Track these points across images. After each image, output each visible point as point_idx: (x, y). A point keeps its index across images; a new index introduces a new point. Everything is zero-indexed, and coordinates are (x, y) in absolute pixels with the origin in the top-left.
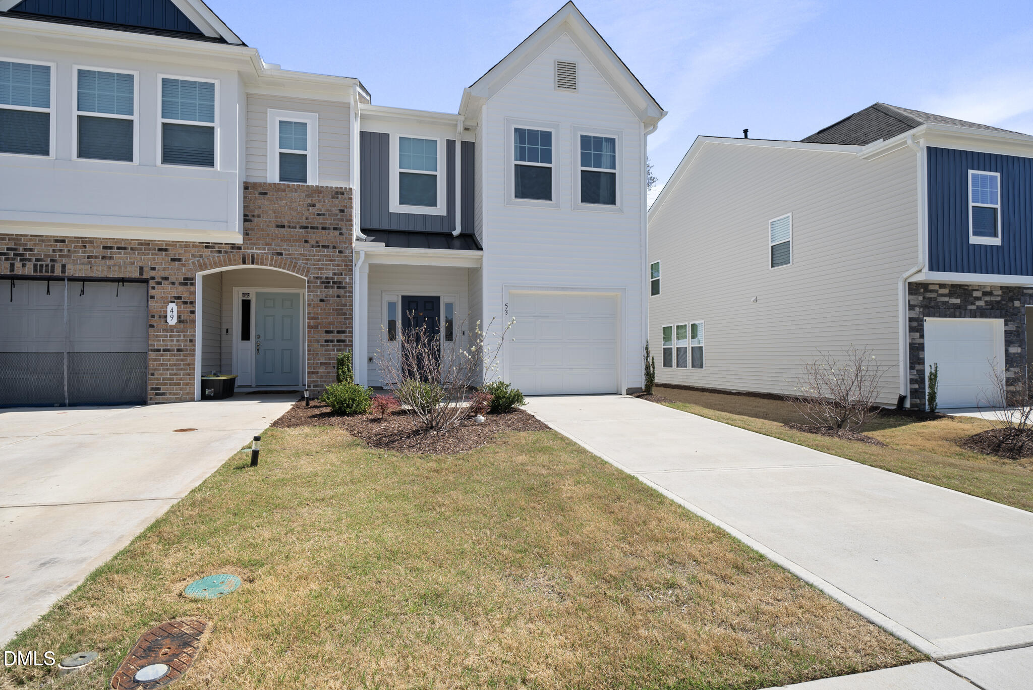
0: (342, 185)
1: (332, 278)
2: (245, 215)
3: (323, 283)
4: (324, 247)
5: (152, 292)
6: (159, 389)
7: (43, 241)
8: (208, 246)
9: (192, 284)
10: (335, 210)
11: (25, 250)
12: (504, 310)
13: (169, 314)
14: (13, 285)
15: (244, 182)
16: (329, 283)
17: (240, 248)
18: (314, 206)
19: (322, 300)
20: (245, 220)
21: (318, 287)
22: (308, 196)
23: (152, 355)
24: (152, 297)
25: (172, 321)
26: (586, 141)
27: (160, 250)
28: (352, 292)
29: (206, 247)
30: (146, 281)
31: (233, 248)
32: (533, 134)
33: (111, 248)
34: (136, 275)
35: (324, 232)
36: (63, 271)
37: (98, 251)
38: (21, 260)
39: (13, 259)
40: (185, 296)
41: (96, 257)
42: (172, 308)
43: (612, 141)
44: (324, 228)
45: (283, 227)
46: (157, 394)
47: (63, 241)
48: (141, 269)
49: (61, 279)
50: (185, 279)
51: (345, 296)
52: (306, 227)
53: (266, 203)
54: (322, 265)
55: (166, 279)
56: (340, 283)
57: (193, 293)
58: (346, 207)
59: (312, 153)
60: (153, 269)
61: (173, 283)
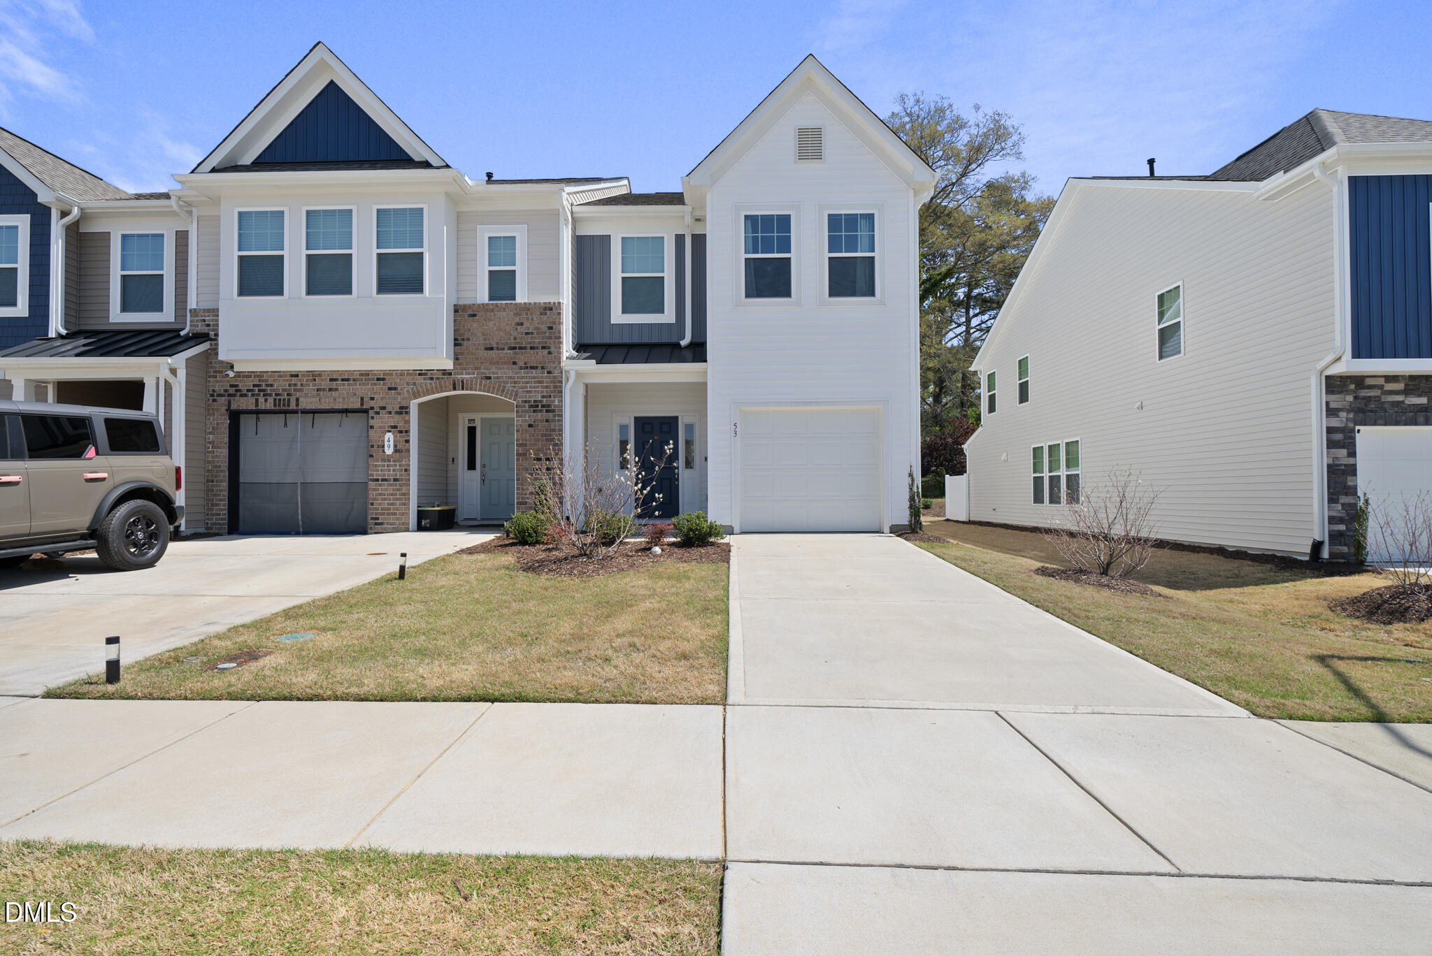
0: (551, 299)
1: (541, 401)
2: (456, 339)
3: (531, 406)
4: (532, 368)
5: (372, 422)
6: (378, 519)
7: (281, 376)
8: (421, 373)
9: (407, 413)
10: (544, 328)
11: (267, 385)
12: (733, 430)
13: (386, 444)
14: (258, 418)
15: (455, 305)
16: (538, 406)
17: (450, 374)
18: (522, 324)
19: (530, 426)
20: (456, 345)
21: (526, 411)
22: (516, 314)
23: (372, 485)
24: (372, 427)
25: (389, 451)
26: (834, 221)
27: (378, 379)
28: (561, 416)
29: (420, 374)
30: (366, 411)
31: (444, 374)
32: (768, 220)
33: (336, 380)
34: (357, 406)
35: (532, 351)
36: (297, 405)
37: (325, 384)
38: (264, 395)
39: (258, 395)
40: (401, 425)
41: (324, 390)
42: (389, 437)
43: (870, 217)
44: (532, 348)
45: (492, 349)
46: (376, 524)
47: (297, 376)
48: (362, 399)
49: (295, 412)
50: (401, 408)
51: (554, 421)
52: (514, 348)
53: (475, 325)
54: (531, 387)
55: (384, 408)
56: (549, 406)
57: (408, 422)
58: (554, 323)
59: (521, 269)
60: (372, 399)
61: (390, 413)
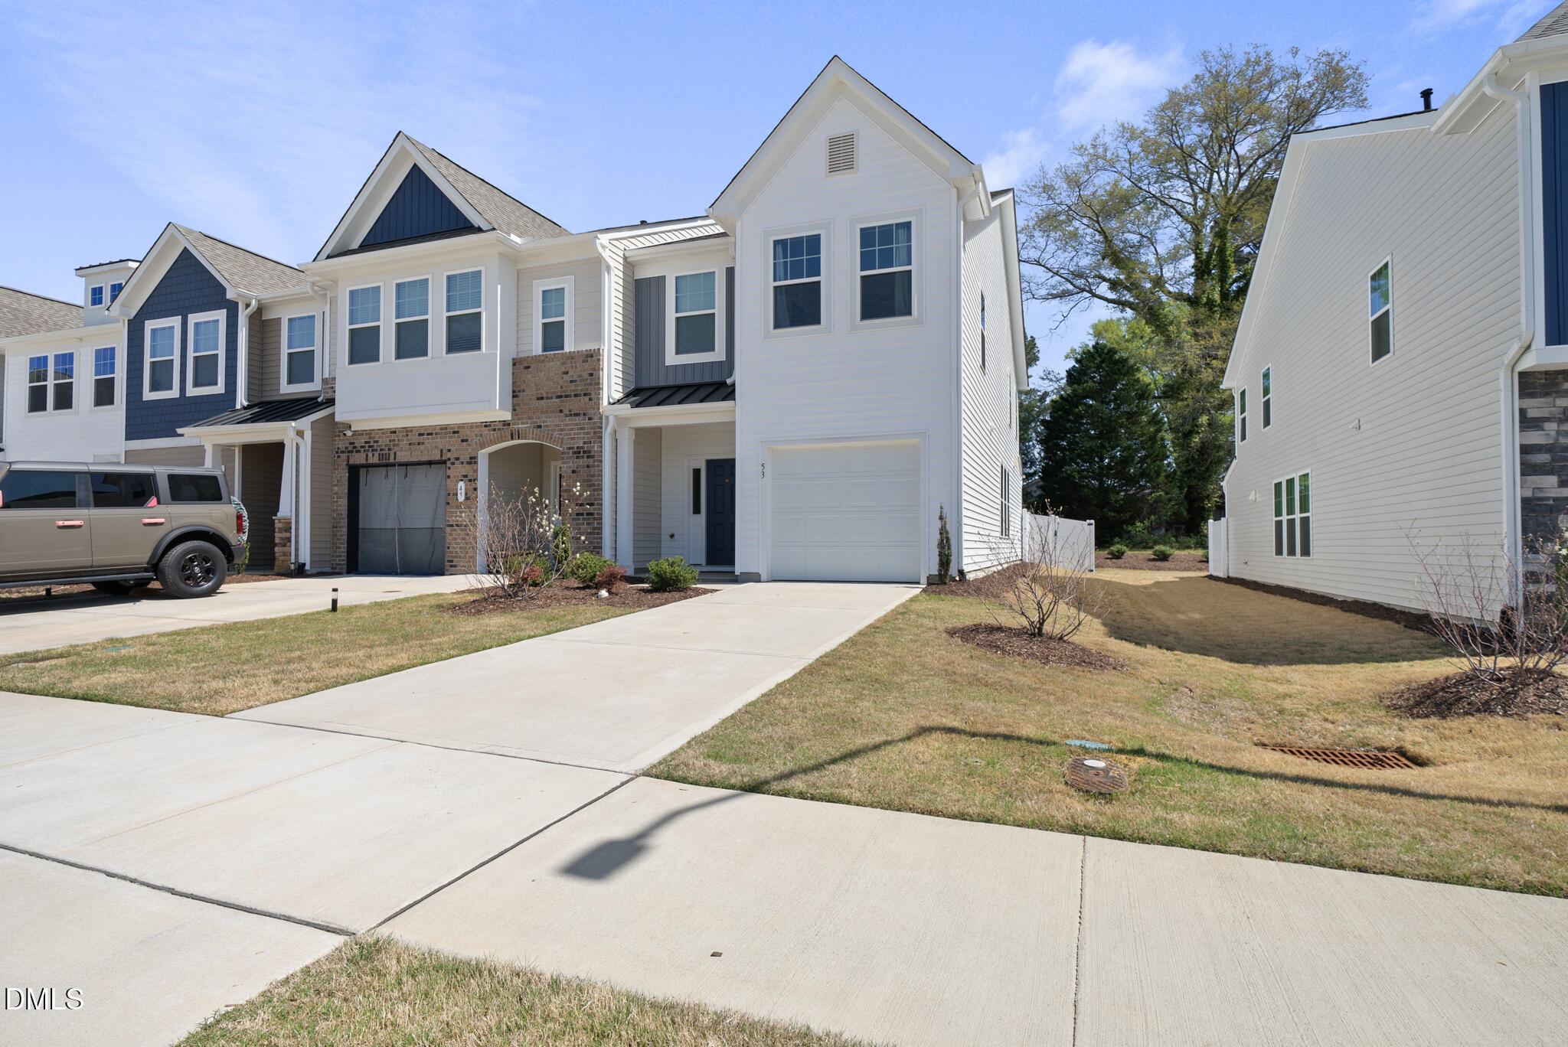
0: (592, 346)
1: (583, 448)
2: (514, 392)
3: (574, 453)
4: (576, 415)
5: (449, 472)
6: (452, 561)
7: (383, 433)
8: (487, 425)
9: (476, 463)
10: (585, 375)
11: (374, 442)
12: (760, 471)
13: (459, 492)
14: (368, 471)
15: (513, 359)
16: (580, 452)
17: (509, 424)
18: (567, 373)
19: (574, 472)
20: (514, 397)
21: (570, 458)
22: (563, 364)
23: (448, 529)
24: (449, 477)
25: (461, 498)
26: (867, 235)
27: (454, 432)
28: (601, 461)
29: (486, 426)
30: (444, 462)
31: (504, 425)
32: (797, 243)
33: (423, 434)
34: (437, 457)
35: (575, 399)
36: (395, 459)
37: (415, 439)
38: (373, 451)
39: (368, 451)
40: (471, 475)
41: (414, 444)
42: (461, 484)
43: (907, 226)
44: (576, 396)
45: (542, 398)
46: (451, 566)
47: (395, 432)
48: (442, 451)
49: (393, 465)
50: (471, 458)
51: (594, 466)
52: (561, 397)
53: (529, 376)
54: (574, 434)
55: (458, 459)
56: (590, 452)
57: (476, 471)
58: (594, 369)
59: (568, 319)
60: (449, 451)
61: (462, 463)
